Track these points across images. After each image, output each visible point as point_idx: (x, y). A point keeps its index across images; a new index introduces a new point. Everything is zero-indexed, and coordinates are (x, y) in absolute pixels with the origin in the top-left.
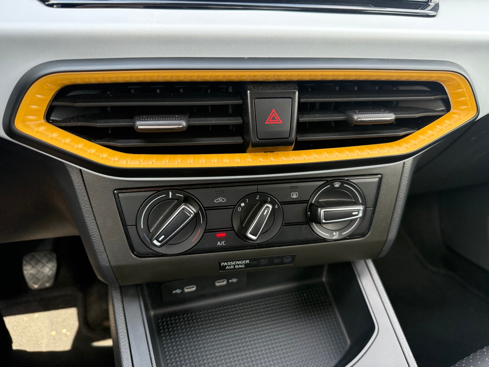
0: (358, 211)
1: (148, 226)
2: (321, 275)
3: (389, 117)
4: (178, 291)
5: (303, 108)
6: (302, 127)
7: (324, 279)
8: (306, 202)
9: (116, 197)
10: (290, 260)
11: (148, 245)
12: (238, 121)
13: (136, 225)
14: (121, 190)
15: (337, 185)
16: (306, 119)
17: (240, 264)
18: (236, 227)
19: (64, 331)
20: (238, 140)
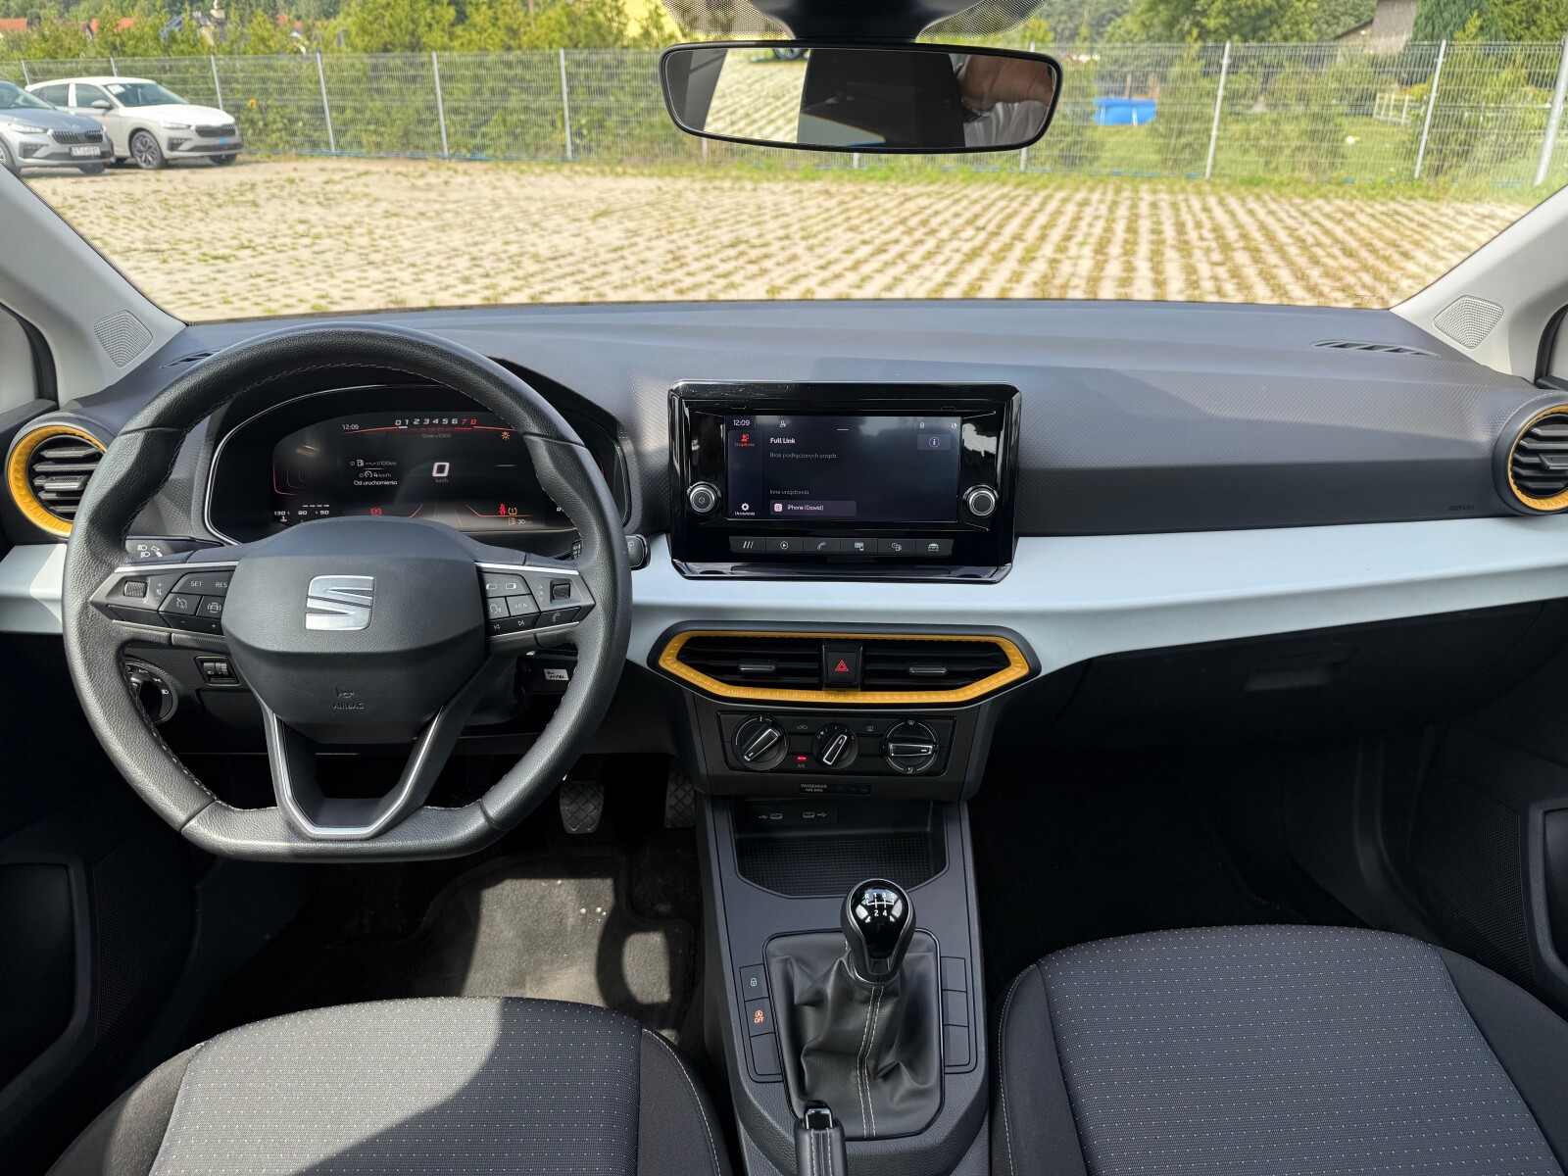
0: (928, 749)
1: (741, 743)
2: (926, 826)
3: (943, 671)
4: (764, 817)
5: (867, 659)
6: (866, 674)
7: (928, 829)
8: (882, 736)
9: (718, 717)
10: (866, 790)
11: (740, 760)
12: (815, 666)
13: (732, 742)
14: (722, 711)
15: (911, 723)
16: (871, 667)
17: (819, 788)
18: (815, 753)
19: (599, 910)
20: (815, 680)
